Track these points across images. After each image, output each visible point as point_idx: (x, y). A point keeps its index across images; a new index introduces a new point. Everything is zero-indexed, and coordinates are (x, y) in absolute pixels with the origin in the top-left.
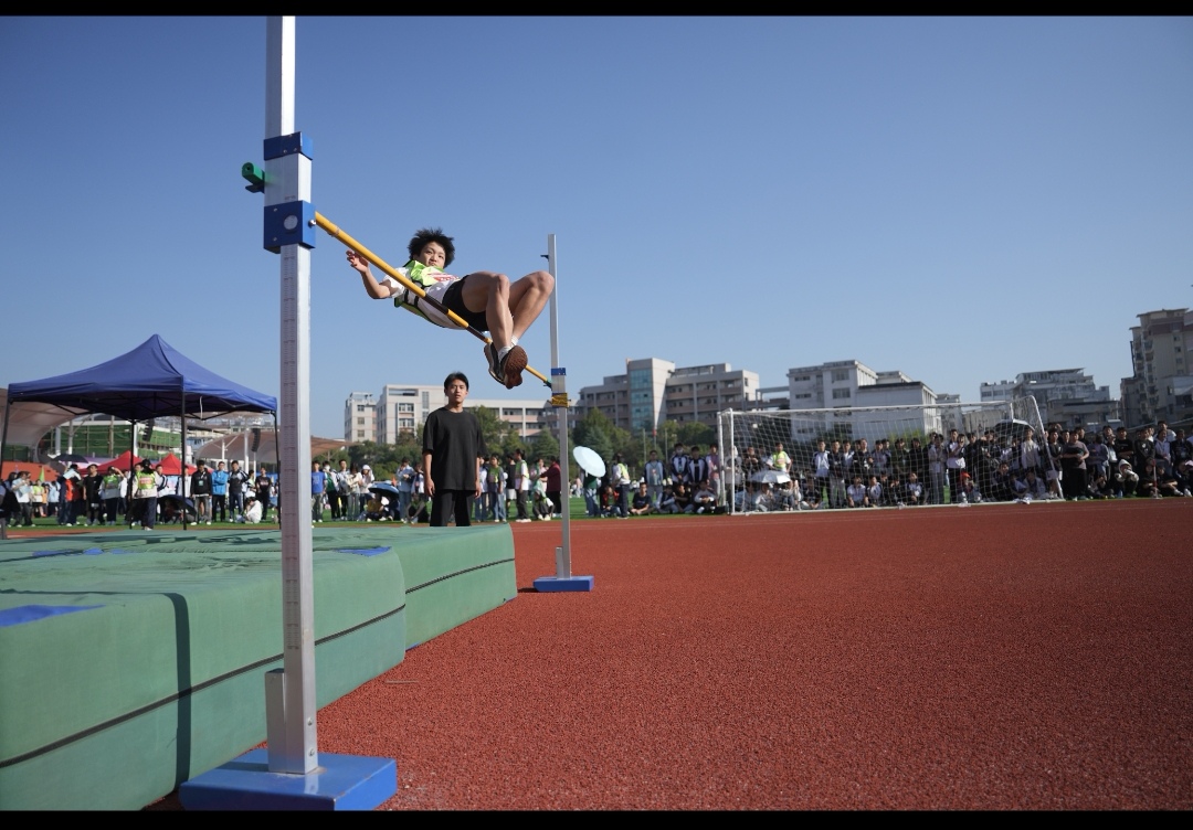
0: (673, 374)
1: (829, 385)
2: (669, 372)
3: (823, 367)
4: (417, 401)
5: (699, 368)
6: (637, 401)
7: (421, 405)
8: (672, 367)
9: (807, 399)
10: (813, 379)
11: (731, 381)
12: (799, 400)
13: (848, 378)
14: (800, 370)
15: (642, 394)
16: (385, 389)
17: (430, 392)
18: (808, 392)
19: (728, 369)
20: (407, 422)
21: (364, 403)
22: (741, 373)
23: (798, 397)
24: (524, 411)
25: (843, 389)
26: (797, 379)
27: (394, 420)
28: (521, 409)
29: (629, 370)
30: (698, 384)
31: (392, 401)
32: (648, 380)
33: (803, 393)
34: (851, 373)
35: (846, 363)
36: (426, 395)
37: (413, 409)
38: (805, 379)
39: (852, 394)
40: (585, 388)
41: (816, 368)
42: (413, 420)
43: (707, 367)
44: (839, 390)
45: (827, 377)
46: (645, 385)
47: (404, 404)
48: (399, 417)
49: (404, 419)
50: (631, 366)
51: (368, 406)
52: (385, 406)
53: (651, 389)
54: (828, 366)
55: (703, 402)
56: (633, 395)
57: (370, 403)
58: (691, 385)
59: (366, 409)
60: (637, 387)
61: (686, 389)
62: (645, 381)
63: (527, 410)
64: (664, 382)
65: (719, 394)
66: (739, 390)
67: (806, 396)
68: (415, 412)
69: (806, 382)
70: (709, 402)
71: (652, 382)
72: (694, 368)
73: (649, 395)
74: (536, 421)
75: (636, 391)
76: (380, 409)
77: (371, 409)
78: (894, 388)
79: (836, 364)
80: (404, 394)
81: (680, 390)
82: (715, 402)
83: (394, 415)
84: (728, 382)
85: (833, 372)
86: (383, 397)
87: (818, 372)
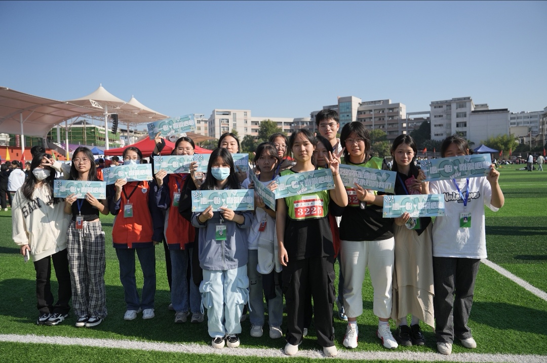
0: (361, 105)
1: (454, 110)
2: (359, 104)
3: (452, 100)
4: (230, 117)
5: (375, 102)
6: (343, 119)
7: (232, 120)
8: (361, 101)
9: (441, 118)
10: (445, 107)
11: (392, 109)
12: (436, 118)
13: (466, 107)
14: (437, 102)
15: (346, 115)
16: (214, 112)
17: (237, 113)
18: (442, 114)
19: (390, 102)
20: (225, 128)
21: (199, 119)
22: (399, 104)
23: (435, 117)
24: (283, 123)
25: (462, 113)
26: (435, 107)
27: (219, 128)
28: (282, 122)
29: (339, 102)
30: (374, 110)
31: (218, 118)
32: (349, 107)
33: (439, 114)
34: (468, 104)
35: (465, 99)
36: (235, 114)
37: (228, 122)
38: (440, 107)
39: (467, 115)
40: (314, 112)
41: (446, 101)
42: (228, 128)
43: (380, 101)
44: (460, 113)
45: (454, 106)
46: (348, 110)
47: (224, 119)
48: (222, 126)
49: (224, 127)
50: (340, 100)
51: (202, 121)
52: (214, 120)
53: (351, 112)
54: (454, 100)
55: (377, 119)
56: (341, 115)
57: (204, 120)
58: (371, 111)
59: (201, 122)
60: (343, 111)
61: (367, 113)
62: (348, 108)
63: (285, 123)
64: (357, 109)
65: (386, 115)
66: (398, 113)
67: (440, 116)
68: (229, 123)
69: (441, 109)
70: (380, 119)
71: (351, 109)
72: (372, 102)
73: (350, 115)
74: (289, 129)
75: (342, 113)
76: (211, 122)
77: (204, 122)
78: (492, 112)
79: (459, 99)
80: (223, 114)
81: (365, 113)
82: (383, 119)
83: (219, 125)
84: (390, 109)
85: (457, 103)
86: (213, 116)
87: (448, 104)
